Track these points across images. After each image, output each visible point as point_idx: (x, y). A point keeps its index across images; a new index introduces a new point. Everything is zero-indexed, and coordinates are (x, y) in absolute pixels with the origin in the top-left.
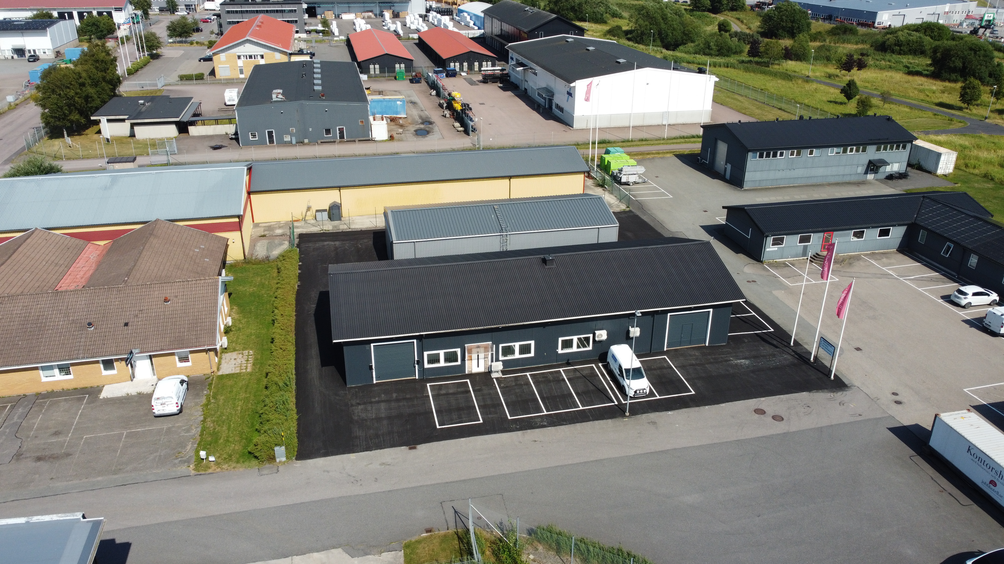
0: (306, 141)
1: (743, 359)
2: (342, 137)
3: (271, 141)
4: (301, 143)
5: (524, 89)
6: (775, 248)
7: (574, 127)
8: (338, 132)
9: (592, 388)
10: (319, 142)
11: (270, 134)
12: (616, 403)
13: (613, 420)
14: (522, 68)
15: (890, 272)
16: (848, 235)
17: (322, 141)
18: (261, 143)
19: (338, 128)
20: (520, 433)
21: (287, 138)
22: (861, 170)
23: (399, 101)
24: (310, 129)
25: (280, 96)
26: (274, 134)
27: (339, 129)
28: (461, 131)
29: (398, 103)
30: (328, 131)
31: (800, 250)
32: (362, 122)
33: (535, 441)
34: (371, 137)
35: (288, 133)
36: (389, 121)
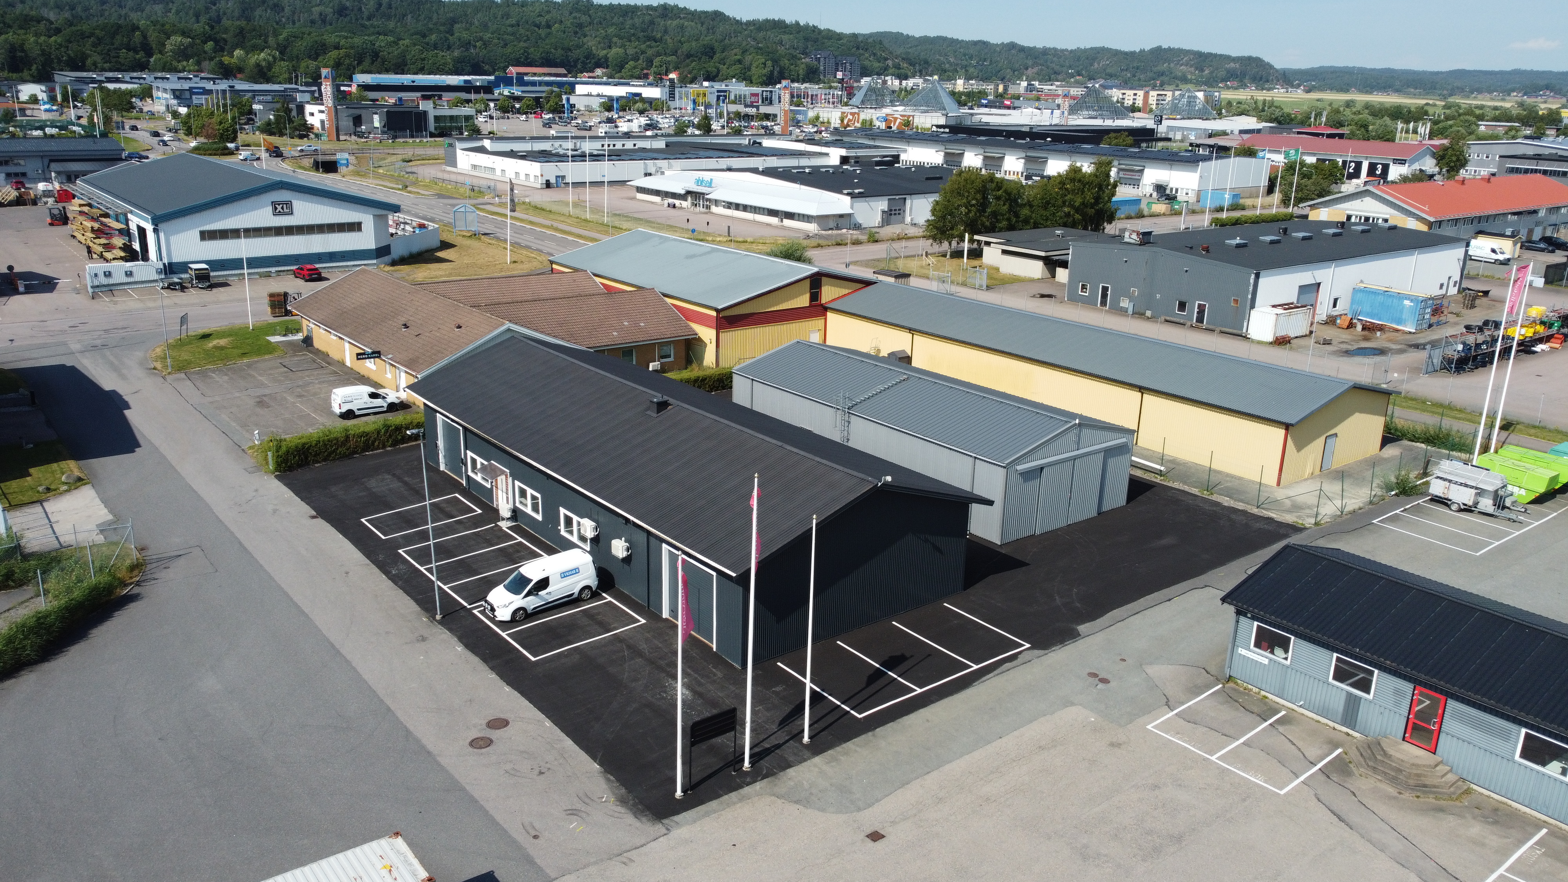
0: (1149, 313)
2: (1200, 320)
3: (1104, 303)
4: (1139, 314)
6: (1261, 657)
8: (1196, 310)
10: (1163, 318)
11: (1105, 289)
16: (1506, 737)
17: (1168, 318)
18: (1089, 302)
19: (1198, 303)
21: (1125, 303)
23: (1409, 299)
24: (1158, 296)
25: (1134, 236)
26: (1109, 293)
27: (1199, 305)
30: (1182, 306)
31: (1338, 704)
32: (1236, 301)
33: (347, 573)
34: (1244, 330)
35: (1127, 295)
36: (1359, 327)
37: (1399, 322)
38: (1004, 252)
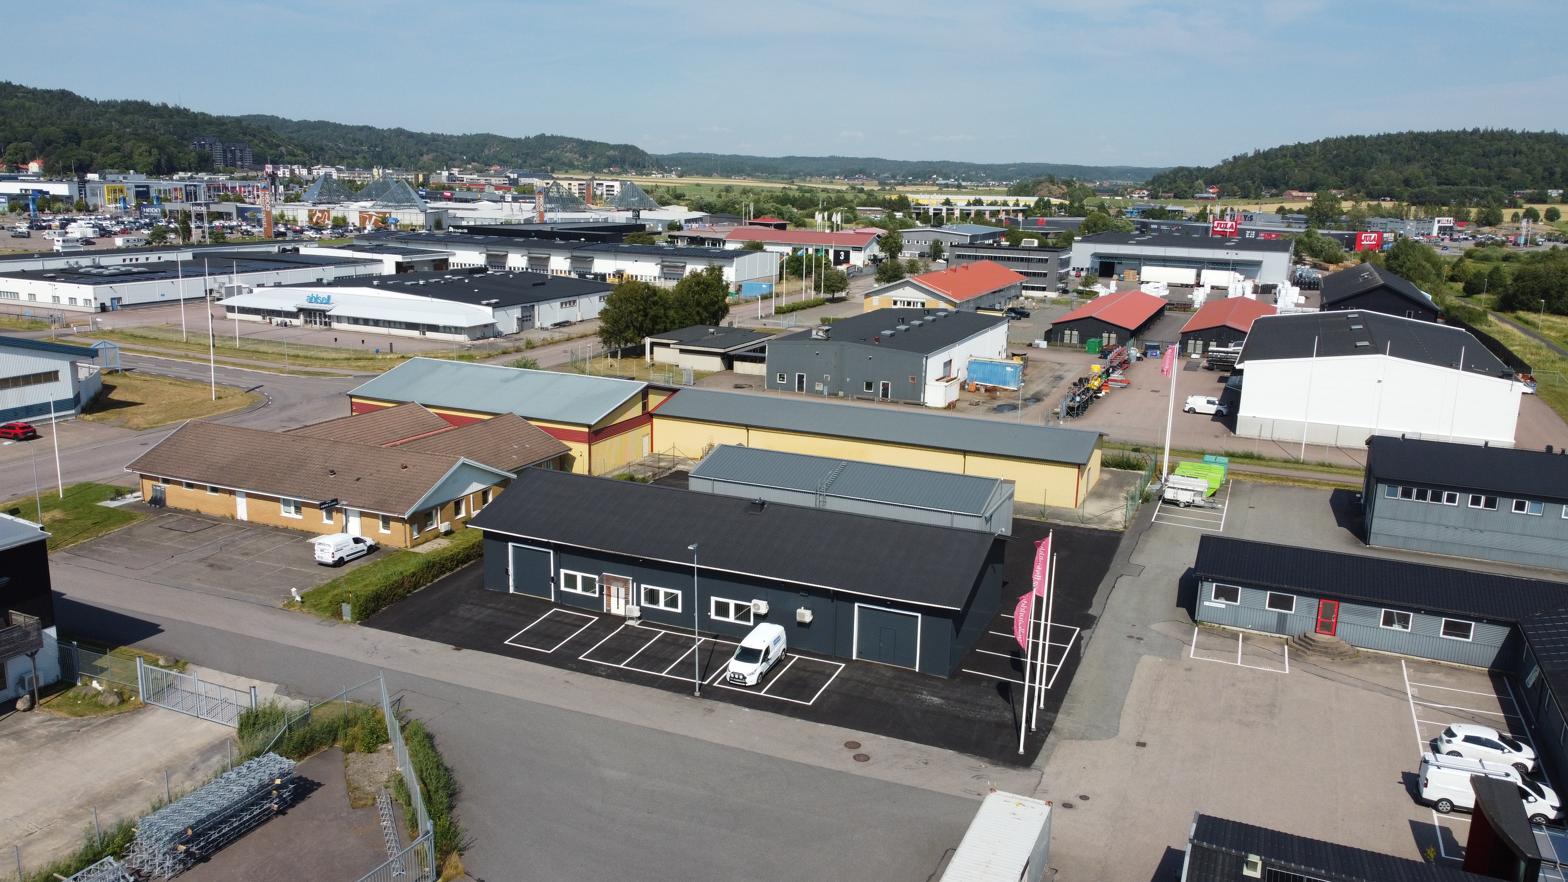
0: (841, 393)
1: (939, 697)
2: (885, 395)
3: (801, 388)
4: (834, 394)
6: (1221, 604)
8: (881, 388)
9: (705, 662)
10: (855, 397)
11: (801, 378)
12: (705, 683)
15: (1410, 690)
16: (1374, 615)
17: (860, 396)
18: (788, 388)
19: (882, 382)
20: (567, 672)
21: (819, 387)
23: (1010, 367)
24: (848, 379)
25: (821, 333)
26: (805, 380)
27: (883, 384)
29: (1008, 369)
30: (869, 386)
32: (913, 379)
33: (569, 683)
34: (918, 401)
35: (821, 380)
36: (983, 390)
37: (1005, 383)
38: (682, 351)
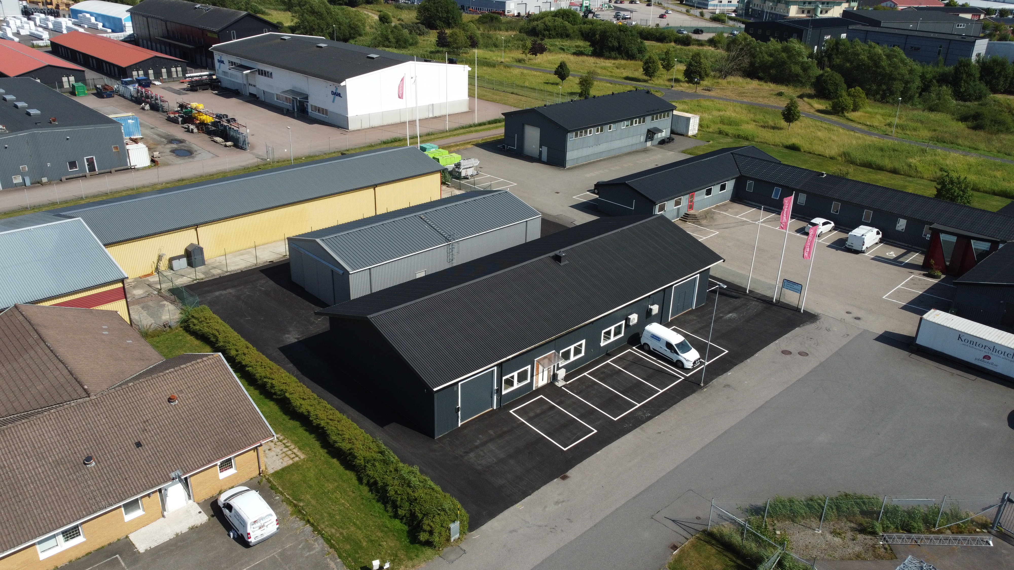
1: (729, 313)
2: (92, 169)
4: (38, 183)
5: (248, 94)
7: (350, 128)
8: (86, 163)
9: (651, 371)
10: (64, 179)
12: (683, 378)
13: (696, 393)
14: (249, 71)
15: (744, 219)
16: (702, 194)
17: (68, 177)
19: (85, 158)
20: (638, 430)
22: (643, 138)
23: (131, 119)
24: (49, 165)
27: (88, 160)
28: (230, 146)
29: (130, 121)
30: (73, 164)
31: (676, 213)
32: (116, 148)
33: (660, 433)
34: (129, 165)
35: (18, 172)
